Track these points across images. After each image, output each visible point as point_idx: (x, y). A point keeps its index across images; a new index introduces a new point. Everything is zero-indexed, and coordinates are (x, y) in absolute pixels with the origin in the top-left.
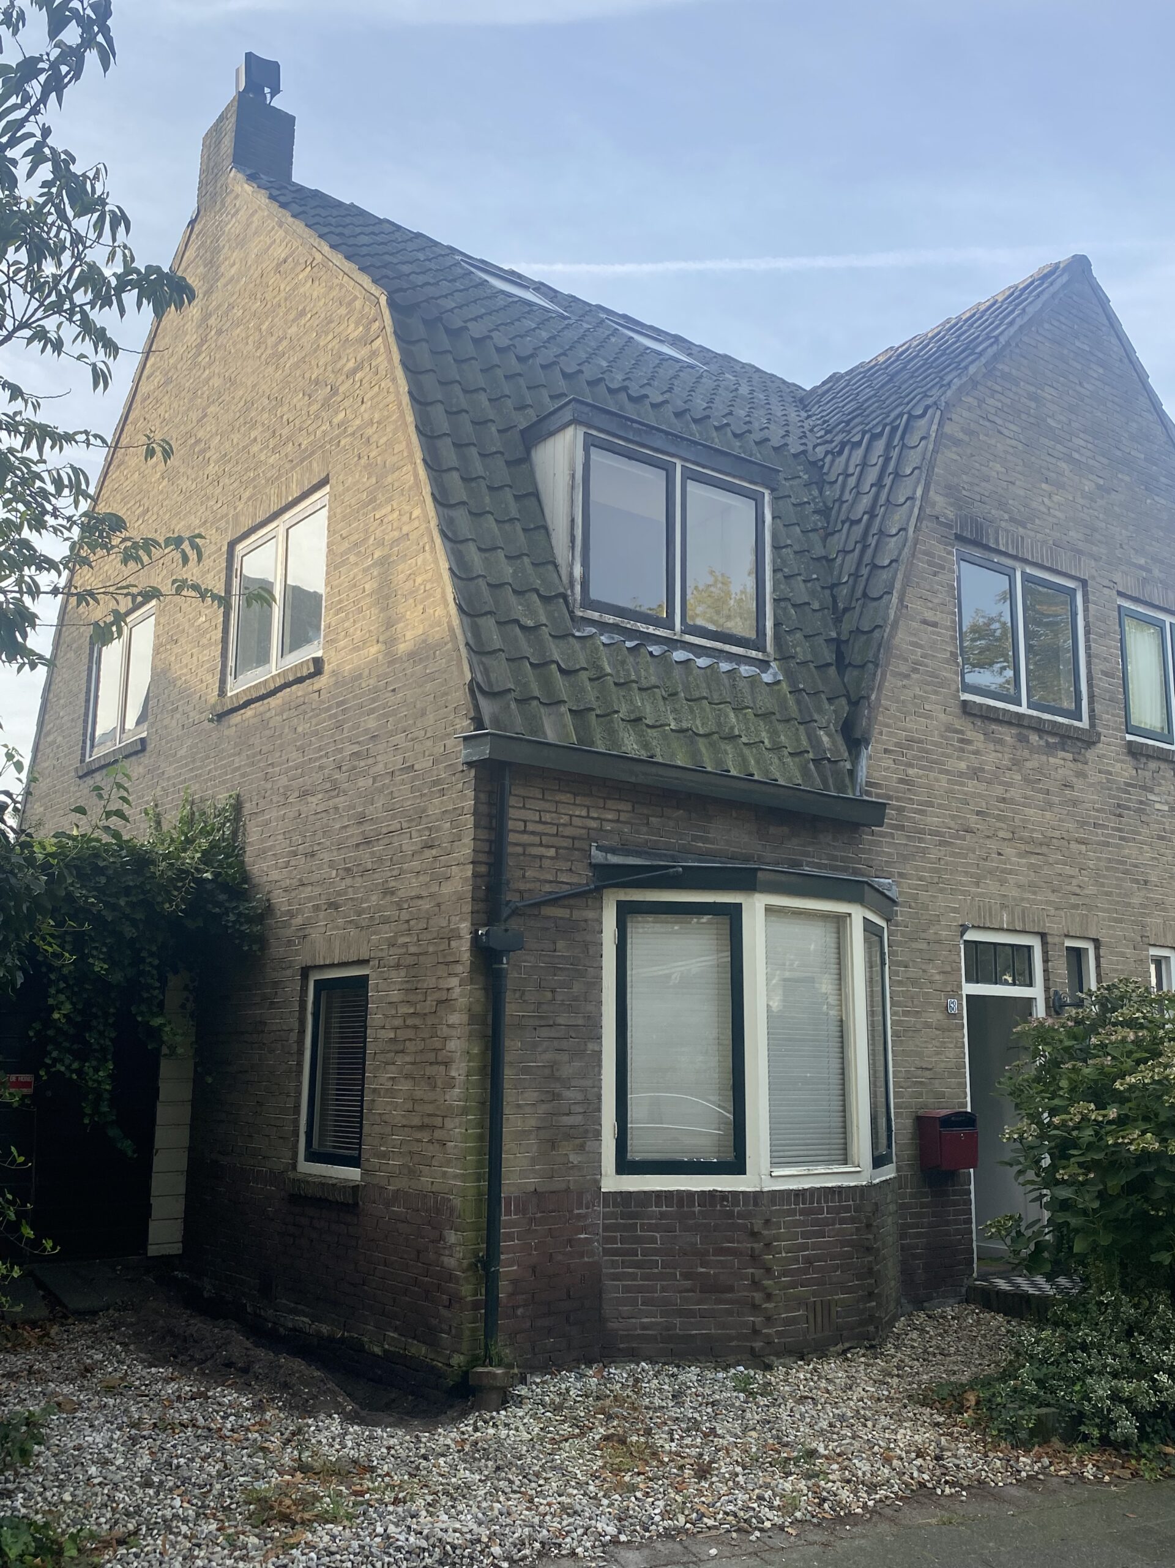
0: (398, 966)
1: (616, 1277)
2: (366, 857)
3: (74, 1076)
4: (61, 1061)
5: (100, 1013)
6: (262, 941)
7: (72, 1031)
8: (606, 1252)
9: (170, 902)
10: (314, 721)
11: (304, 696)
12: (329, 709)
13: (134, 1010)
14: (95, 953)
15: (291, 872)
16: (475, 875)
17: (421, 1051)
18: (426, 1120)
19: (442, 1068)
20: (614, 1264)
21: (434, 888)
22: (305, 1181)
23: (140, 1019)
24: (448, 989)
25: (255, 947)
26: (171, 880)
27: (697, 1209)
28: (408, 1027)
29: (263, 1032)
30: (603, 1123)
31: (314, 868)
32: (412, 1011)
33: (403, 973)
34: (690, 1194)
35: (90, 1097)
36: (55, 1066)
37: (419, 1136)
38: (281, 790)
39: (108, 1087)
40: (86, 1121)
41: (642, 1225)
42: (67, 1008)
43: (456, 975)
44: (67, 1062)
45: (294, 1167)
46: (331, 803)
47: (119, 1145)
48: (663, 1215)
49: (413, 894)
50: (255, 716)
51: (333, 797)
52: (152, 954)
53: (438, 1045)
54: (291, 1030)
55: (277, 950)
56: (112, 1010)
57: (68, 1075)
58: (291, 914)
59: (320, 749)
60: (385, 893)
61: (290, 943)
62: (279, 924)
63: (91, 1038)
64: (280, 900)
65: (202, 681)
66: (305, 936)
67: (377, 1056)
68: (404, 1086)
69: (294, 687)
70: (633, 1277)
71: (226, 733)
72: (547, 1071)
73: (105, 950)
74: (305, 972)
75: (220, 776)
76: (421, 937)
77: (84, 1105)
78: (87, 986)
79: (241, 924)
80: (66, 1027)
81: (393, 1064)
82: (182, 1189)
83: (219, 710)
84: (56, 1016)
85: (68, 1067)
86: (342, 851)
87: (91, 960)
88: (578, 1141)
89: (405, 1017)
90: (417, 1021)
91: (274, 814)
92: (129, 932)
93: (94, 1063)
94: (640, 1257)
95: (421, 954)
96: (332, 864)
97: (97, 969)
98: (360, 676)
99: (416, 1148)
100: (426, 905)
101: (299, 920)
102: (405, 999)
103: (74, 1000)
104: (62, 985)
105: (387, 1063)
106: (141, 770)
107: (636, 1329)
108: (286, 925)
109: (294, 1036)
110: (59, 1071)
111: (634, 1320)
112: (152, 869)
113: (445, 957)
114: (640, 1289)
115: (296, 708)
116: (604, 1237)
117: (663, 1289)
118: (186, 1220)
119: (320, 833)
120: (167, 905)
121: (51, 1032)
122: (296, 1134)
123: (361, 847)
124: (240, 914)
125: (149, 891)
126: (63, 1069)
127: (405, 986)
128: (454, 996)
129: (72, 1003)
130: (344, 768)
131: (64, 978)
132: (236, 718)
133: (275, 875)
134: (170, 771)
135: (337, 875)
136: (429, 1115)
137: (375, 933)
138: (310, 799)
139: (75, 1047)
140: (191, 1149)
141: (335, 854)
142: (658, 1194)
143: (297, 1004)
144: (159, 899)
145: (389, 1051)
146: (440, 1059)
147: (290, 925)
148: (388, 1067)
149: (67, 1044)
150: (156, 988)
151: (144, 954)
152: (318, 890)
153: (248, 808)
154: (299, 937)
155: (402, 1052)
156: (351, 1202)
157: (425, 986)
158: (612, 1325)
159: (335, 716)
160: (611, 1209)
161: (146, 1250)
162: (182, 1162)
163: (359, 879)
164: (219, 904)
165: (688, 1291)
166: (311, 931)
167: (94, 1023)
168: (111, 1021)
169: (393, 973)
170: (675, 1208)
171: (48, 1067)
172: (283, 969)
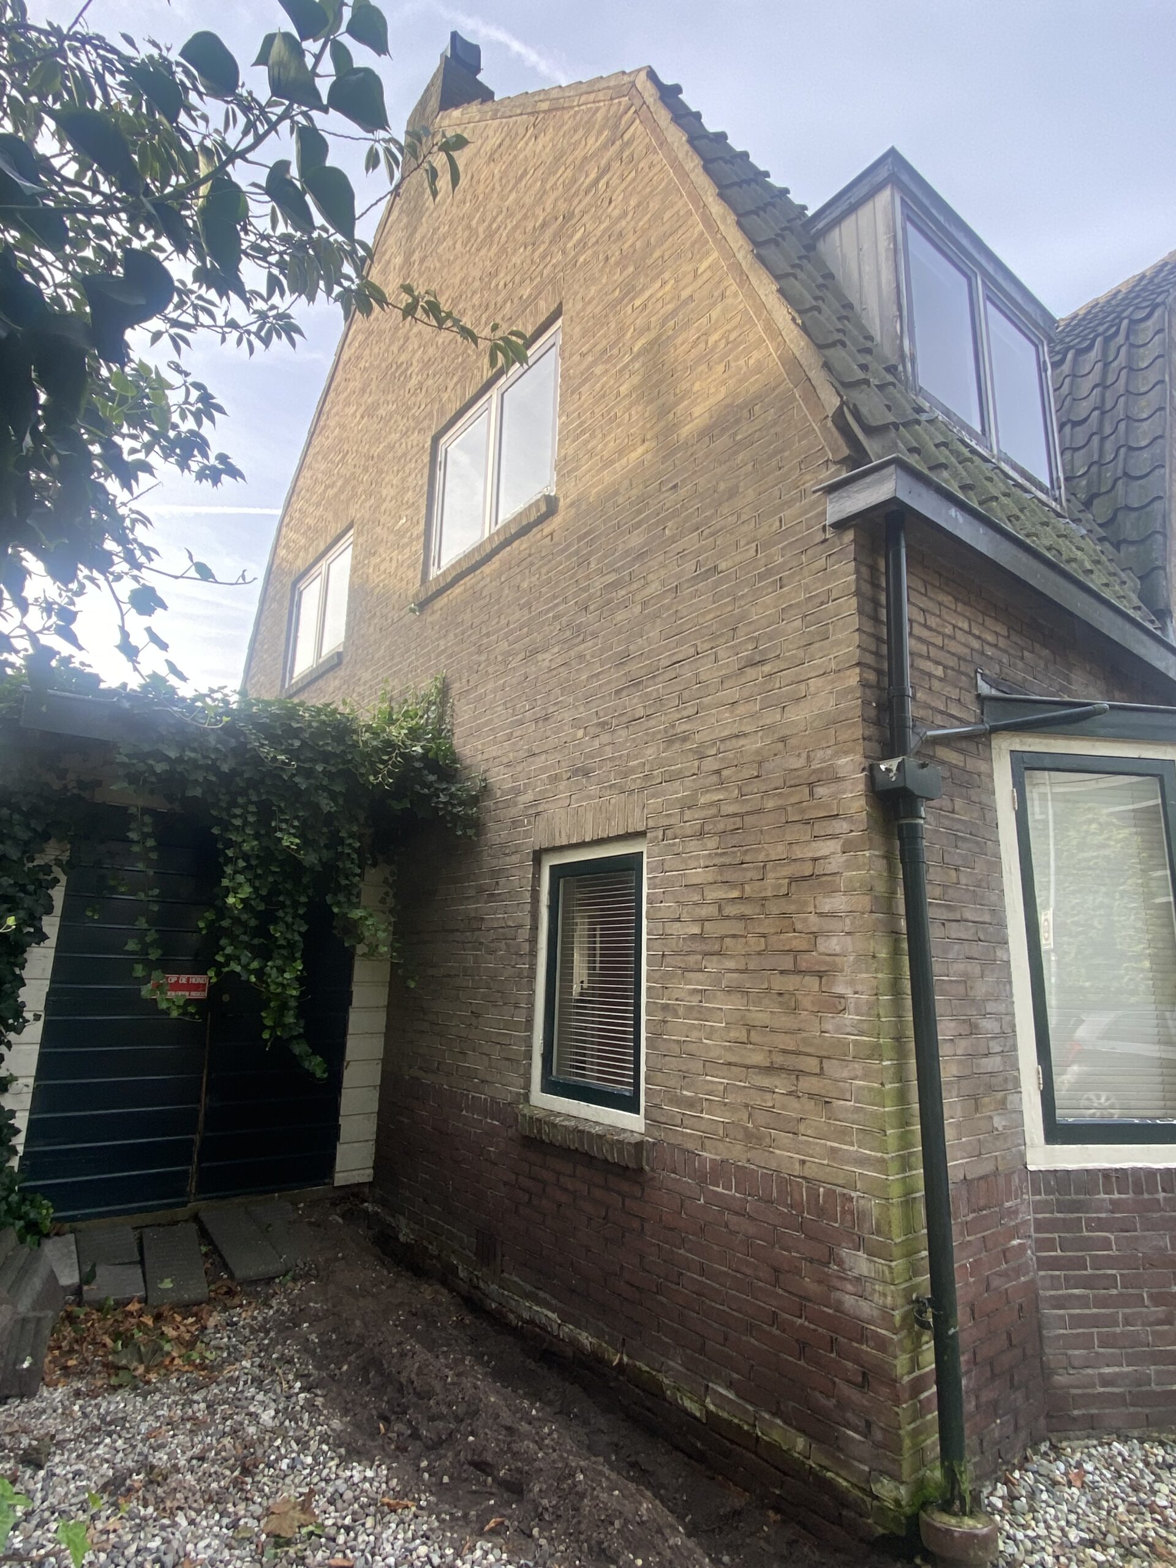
0: (701, 834)
1: (1060, 1303)
2: (634, 703)
3: (253, 979)
4: (238, 959)
5: (288, 903)
6: (477, 825)
7: (253, 923)
8: (1043, 1264)
9: (376, 774)
10: (544, 571)
11: (530, 548)
12: (568, 546)
13: (329, 899)
14: (284, 826)
15: (514, 744)
16: (864, 684)
17: (759, 953)
18: (779, 1059)
19: (812, 982)
20: (1054, 1283)
21: (772, 717)
22: (546, 1121)
23: (336, 910)
24: (815, 860)
25: (470, 832)
26: (376, 749)
27: (1161, 1195)
28: (728, 918)
29: (480, 929)
30: (1021, 1066)
31: (549, 733)
32: (735, 894)
33: (712, 843)
34: (1151, 1173)
35: (272, 1004)
36: (228, 965)
37: (765, 1082)
38: (500, 658)
39: (294, 993)
40: (266, 1035)
41: (1088, 1219)
42: (246, 891)
43: (834, 836)
44: (244, 960)
45: (526, 1097)
46: (572, 653)
47: (306, 1064)
48: (1116, 1206)
49: (726, 733)
50: (465, 591)
51: (577, 645)
52: (352, 835)
53: (799, 943)
54: (521, 926)
55: (496, 834)
56: (303, 899)
57: (244, 978)
58: (517, 791)
59: (554, 597)
60: (670, 742)
61: (515, 823)
62: (500, 805)
63: (277, 931)
64: (500, 779)
65: (402, 579)
66: (538, 814)
67: (668, 959)
68: (728, 1005)
69: (515, 544)
70: (1082, 1301)
71: (429, 619)
72: (961, 989)
73: (296, 823)
74: (538, 856)
75: (422, 665)
76: (745, 790)
77: (263, 1014)
78: (274, 869)
79: (454, 806)
80: (244, 917)
81: (701, 971)
82: (375, 1107)
83: (422, 596)
84: (231, 900)
85: (245, 967)
86: (593, 704)
87: (279, 835)
88: (1000, 1095)
89: (720, 904)
90: (747, 910)
91: (490, 686)
92: (326, 805)
93: (279, 962)
94: (1090, 1271)
95: (748, 813)
96: (576, 723)
97: (285, 843)
98: (616, 493)
99: (757, 1099)
100: (753, 745)
101: (529, 796)
102: (719, 878)
103: (257, 884)
104: (242, 864)
105: (686, 970)
106: (337, 683)
107: (1094, 1386)
108: (510, 804)
109: (524, 933)
110: (233, 972)
111: (1090, 1371)
112: (355, 737)
113: (803, 811)
114: (1095, 1321)
115: (518, 565)
116: (1037, 1240)
117: (1127, 1322)
118: (378, 1141)
119: (557, 691)
120: (371, 778)
121: (226, 923)
122: (529, 1055)
123: (624, 693)
124: (452, 796)
125: (350, 761)
126: (238, 969)
127: (718, 861)
128: (832, 868)
129: (252, 885)
130: (592, 608)
131: (246, 857)
132: (442, 601)
133: (493, 751)
134: (366, 676)
135: (585, 735)
136: (784, 1052)
137: (653, 796)
138: (540, 657)
139: (256, 941)
140: (385, 1061)
141: (582, 709)
142: (1106, 1174)
143: (528, 895)
144: (363, 771)
145: (693, 952)
146: (803, 966)
147: (516, 804)
148: (689, 975)
149: (245, 938)
150: (356, 875)
151: (343, 834)
152: (552, 759)
153: (456, 688)
154: (528, 816)
155: (718, 953)
156: (632, 1165)
157: (761, 857)
158: (1060, 1379)
159: (577, 552)
160: (1043, 1197)
161: (332, 1178)
162: (374, 1074)
163: (624, 733)
164: (429, 786)
165: (1160, 1323)
166: (547, 806)
167: (281, 914)
168: (301, 911)
169: (693, 845)
170: (1131, 1195)
171: (219, 966)
172: (506, 855)
